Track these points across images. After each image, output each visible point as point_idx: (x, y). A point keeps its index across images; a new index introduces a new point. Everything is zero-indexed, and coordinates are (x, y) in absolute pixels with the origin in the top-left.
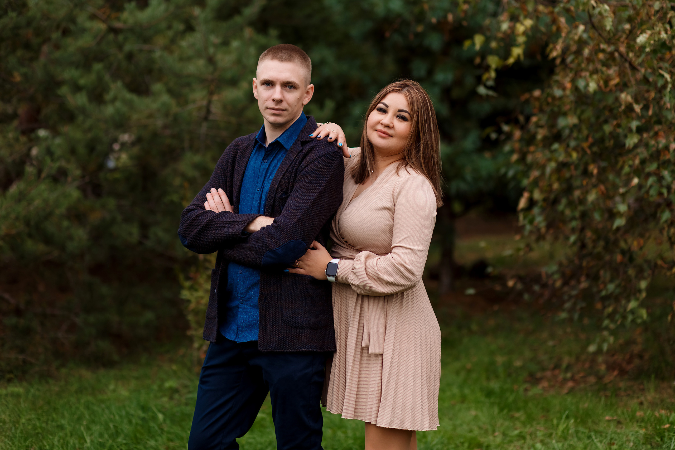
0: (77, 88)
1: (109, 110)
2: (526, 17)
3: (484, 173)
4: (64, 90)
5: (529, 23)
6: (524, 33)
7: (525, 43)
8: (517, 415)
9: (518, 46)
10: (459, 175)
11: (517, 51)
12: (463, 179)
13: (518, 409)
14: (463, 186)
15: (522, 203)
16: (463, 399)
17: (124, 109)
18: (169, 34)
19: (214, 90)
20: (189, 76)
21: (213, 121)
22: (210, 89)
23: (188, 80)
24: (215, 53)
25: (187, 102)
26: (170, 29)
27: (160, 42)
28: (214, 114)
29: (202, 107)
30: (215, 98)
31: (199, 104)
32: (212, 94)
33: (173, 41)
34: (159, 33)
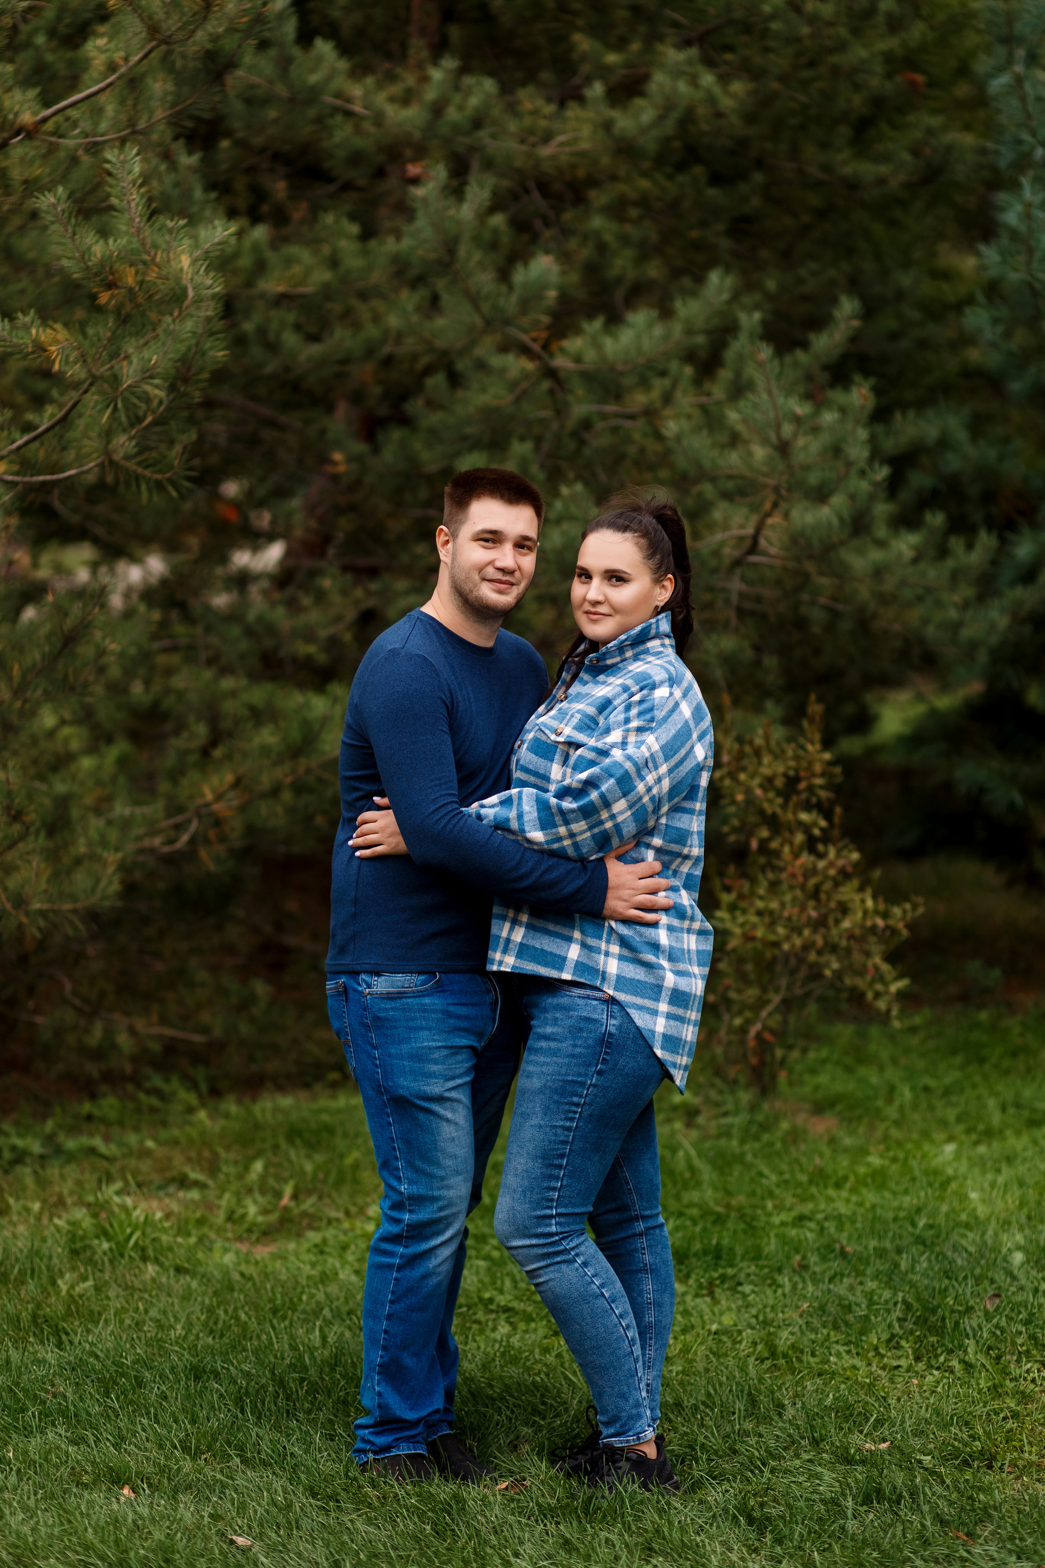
18: (659, 385)
19: (775, 505)
20: (730, 477)
21: (755, 565)
22: (768, 506)
23: (730, 485)
24: (795, 435)
25: (712, 527)
26: (663, 374)
27: (640, 399)
28: (765, 553)
29: (742, 539)
30: (770, 521)
31: (735, 532)
32: (768, 515)
33: (667, 399)
34: (644, 383)
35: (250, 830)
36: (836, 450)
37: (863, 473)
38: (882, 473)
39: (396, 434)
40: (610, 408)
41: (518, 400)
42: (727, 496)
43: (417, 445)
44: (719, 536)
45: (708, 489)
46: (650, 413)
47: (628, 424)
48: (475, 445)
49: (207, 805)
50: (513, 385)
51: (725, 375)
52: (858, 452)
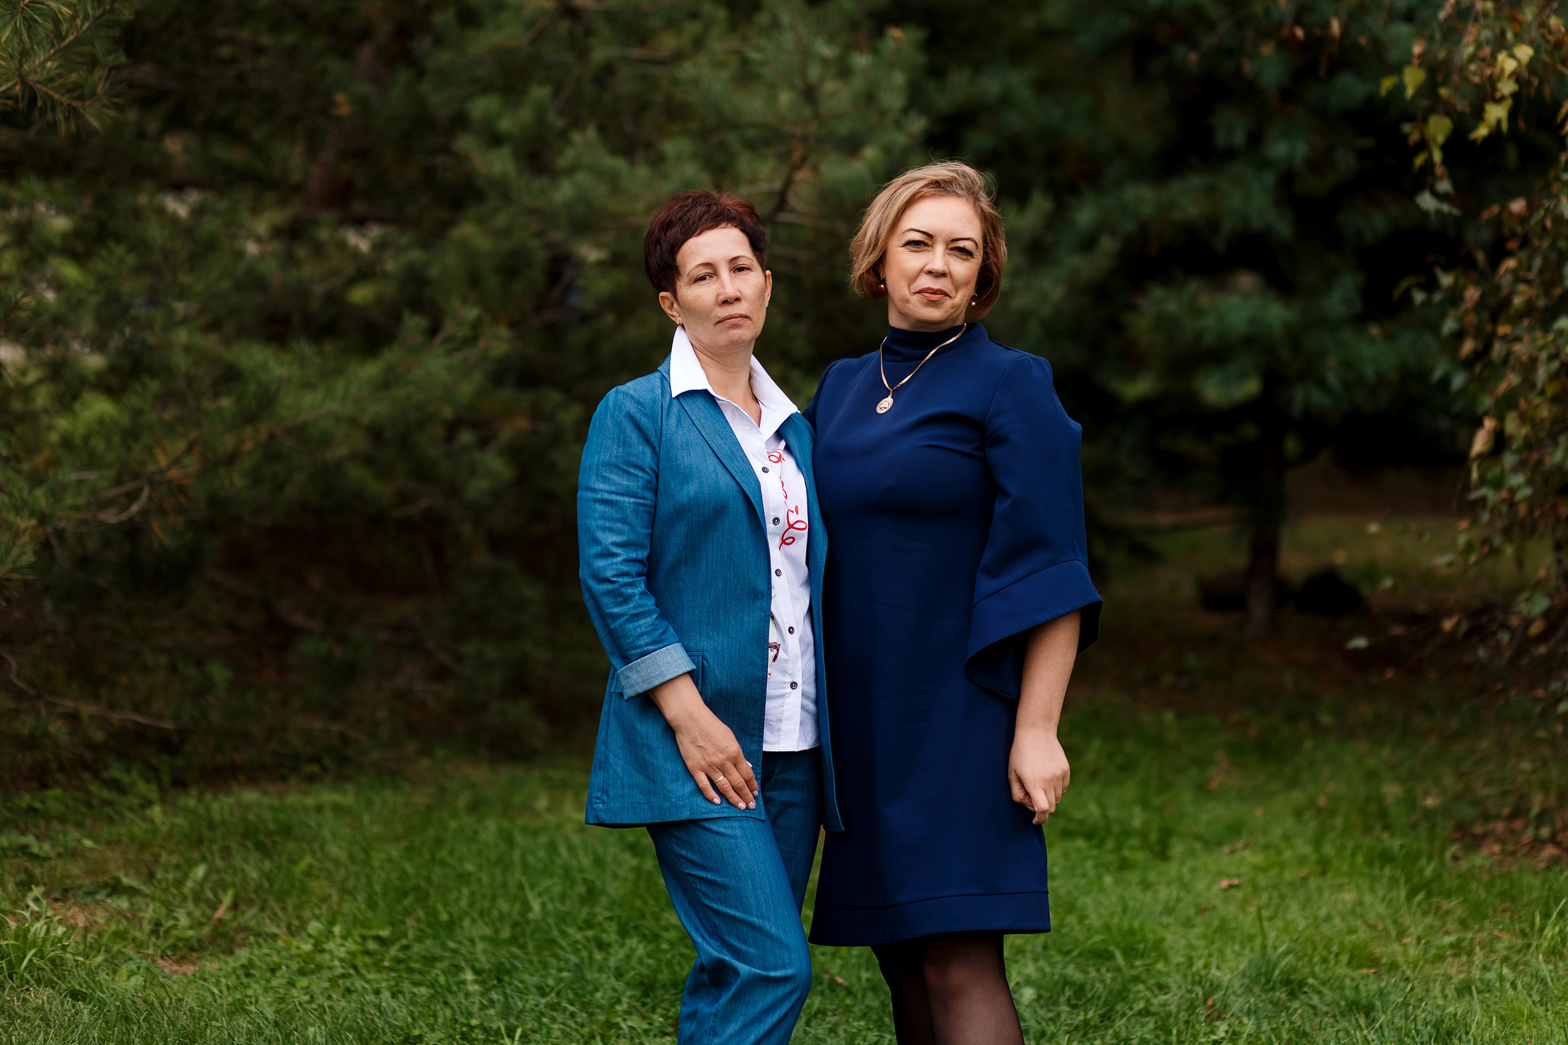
0: (495, 140)
1: (565, 191)
2: (1519, 38)
3: (1369, 372)
4: (465, 143)
5: (1525, 52)
6: (1516, 76)
7: (1515, 96)
8: (1446, 905)
9: (1499, 101)
10: (1311, 373)
11: (1496, 113)
12: (1322, 384)
13: (1448, 895)
14: (1319, 398)
15: (1480, 443)
16: (1324, 867)
17: (600, 191)
18: (692, 28)
19: (804, 159)
20: (754, 125)
21: (788, 225)
22: (797, 156)
23: (751, 133)
24: (822, 79)
25: (736, 182)
26: (694, 16)
27: (669, 43)
28: (792, 211)
29: (771, 194)
30: (802, 175)
31: (764, 187)
32: (796, 167)
33: (698, 44)
34: (673, 24)
35: (214, 500)
36: (869, 98)
37: (898, 125)
38: (918, 124)
39: (404, 76)
40: (636, 53)
41: (536, 40)
42: (750, 145)
43: (426, 87)
44: (745, 191)
45: (732, 138)
46: (678, 57)
47: (656, 71)
48: (486, 88)
49: (161, 472)
50: (530, 24)
51: (763, 19)
52: (893, 99)
